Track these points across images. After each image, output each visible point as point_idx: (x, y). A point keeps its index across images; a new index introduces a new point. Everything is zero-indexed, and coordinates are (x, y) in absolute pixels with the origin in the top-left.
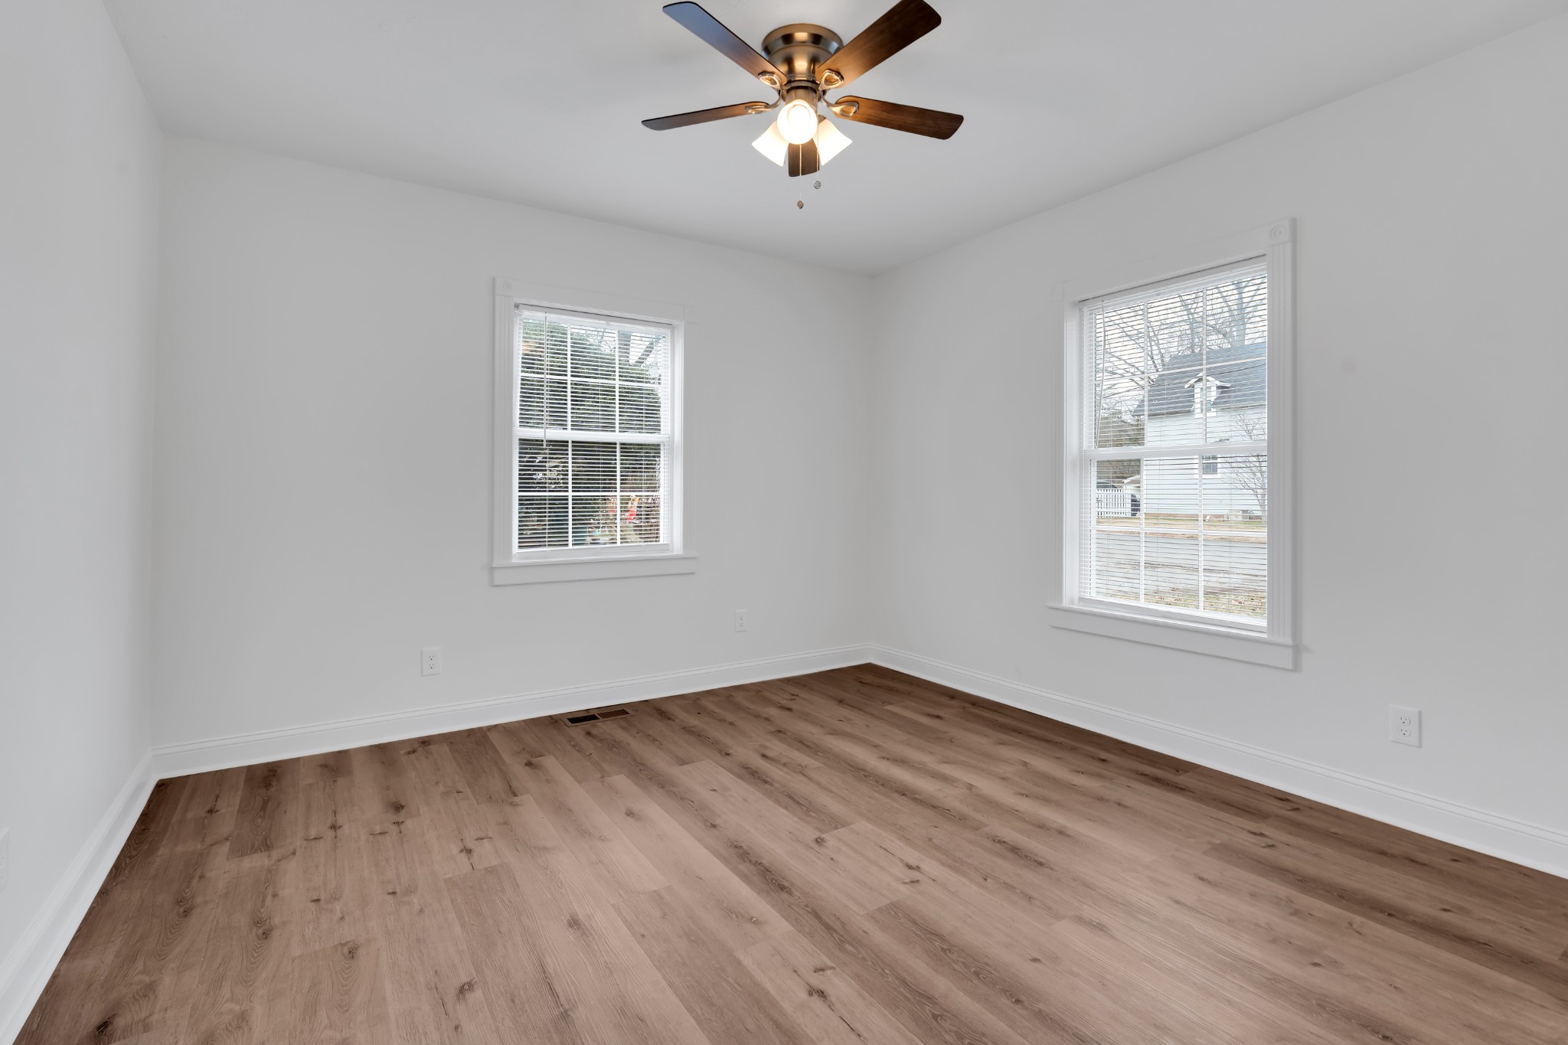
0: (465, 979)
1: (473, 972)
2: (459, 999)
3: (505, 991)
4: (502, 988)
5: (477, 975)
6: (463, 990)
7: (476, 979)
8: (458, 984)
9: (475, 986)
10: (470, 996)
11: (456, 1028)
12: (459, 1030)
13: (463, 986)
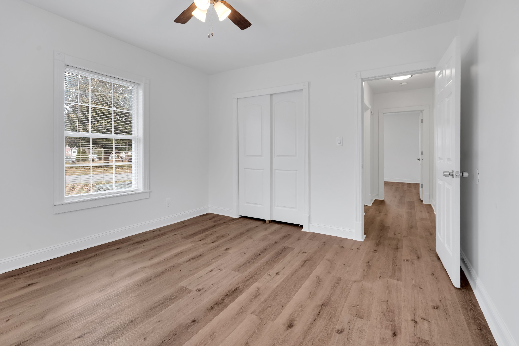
0: (337, 335)
1: (333, 335)
2: (344, 330)
3: (330, 322)
4: (330, 323)
5: (333, 333)
6: (340, 332)
7: (335, 332)
8: (341, 335)
9: (336, 330)
10: (340, 329)
11: (349, 322)
12: (349, 321)
13: (340, 333)
